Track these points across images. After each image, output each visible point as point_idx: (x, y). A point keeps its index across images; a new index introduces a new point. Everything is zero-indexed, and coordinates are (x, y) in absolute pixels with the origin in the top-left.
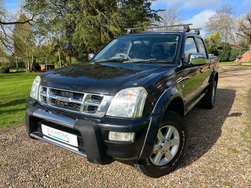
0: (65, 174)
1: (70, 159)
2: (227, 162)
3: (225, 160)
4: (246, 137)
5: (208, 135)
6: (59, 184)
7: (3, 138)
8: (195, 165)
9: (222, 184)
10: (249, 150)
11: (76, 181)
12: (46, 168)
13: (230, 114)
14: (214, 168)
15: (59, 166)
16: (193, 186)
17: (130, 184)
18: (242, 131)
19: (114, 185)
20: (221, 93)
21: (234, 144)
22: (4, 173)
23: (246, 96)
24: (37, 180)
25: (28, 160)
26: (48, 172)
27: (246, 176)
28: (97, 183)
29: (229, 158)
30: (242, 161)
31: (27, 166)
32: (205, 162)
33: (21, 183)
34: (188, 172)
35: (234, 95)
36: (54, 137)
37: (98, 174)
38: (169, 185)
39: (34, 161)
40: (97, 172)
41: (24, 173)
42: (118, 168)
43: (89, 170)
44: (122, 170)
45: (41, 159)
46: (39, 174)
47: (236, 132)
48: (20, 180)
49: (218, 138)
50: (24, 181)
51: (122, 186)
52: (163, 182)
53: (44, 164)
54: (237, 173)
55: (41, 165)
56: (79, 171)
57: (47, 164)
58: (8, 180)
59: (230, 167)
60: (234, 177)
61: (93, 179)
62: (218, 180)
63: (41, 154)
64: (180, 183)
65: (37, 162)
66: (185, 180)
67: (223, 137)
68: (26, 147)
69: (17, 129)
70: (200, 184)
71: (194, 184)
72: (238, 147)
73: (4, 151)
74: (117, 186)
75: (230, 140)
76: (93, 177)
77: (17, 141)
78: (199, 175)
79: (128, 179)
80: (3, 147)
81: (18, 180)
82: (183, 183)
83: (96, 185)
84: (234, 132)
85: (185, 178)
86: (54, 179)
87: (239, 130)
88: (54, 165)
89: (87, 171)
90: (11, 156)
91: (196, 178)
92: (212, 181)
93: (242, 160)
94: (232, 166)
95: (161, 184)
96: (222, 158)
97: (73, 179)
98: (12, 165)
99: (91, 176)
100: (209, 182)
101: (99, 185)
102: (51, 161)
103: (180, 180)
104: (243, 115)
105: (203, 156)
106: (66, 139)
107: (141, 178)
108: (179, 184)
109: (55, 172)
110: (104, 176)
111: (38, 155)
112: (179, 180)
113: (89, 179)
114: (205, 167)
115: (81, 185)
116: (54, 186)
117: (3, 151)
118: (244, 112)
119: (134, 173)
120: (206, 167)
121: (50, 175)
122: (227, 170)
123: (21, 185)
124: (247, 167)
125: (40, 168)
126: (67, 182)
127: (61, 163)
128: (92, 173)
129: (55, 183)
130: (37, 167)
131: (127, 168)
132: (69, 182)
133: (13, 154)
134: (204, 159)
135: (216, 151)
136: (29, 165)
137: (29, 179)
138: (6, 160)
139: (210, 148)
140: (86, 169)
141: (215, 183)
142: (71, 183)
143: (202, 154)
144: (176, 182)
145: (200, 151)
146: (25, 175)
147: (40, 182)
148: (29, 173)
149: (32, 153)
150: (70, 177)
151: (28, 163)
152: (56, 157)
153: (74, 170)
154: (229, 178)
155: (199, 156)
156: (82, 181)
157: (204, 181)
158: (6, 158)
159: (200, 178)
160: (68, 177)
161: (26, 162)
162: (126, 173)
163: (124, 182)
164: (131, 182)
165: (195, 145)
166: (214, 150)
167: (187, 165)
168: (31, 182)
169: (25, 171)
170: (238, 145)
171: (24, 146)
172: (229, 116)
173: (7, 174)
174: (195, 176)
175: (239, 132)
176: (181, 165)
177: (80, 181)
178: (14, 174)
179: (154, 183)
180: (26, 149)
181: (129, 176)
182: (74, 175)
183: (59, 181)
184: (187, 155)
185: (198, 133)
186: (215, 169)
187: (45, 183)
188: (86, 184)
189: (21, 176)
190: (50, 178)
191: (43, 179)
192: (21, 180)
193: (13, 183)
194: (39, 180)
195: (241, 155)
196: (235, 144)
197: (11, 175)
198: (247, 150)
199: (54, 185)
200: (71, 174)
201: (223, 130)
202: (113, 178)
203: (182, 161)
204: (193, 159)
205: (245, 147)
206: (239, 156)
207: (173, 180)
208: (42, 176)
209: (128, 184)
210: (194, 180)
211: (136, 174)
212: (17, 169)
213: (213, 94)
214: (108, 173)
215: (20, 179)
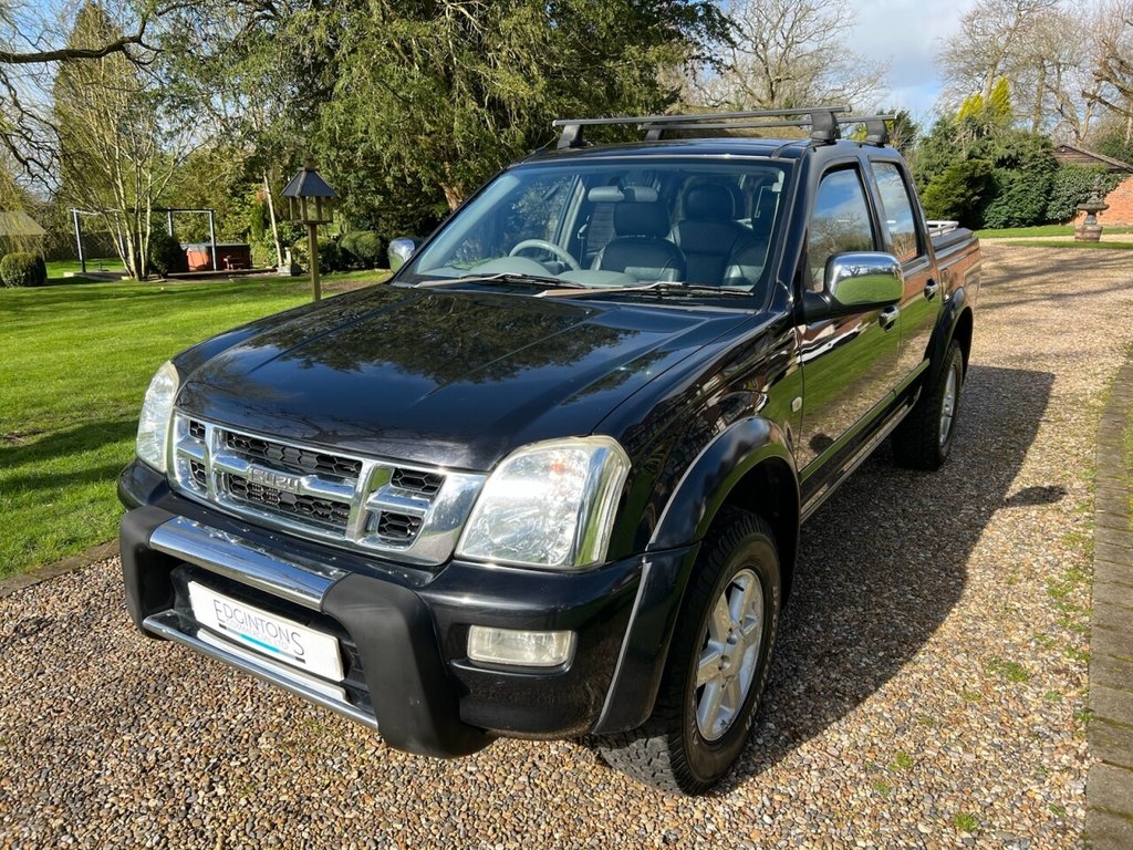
0: (293, 782)
1: (314, 714)
2: (976, 725)
3: (969, 712)
4: (1071, 608)
5: (910, 596)
6: (267, 825)
7: (27, 615)
8: (839, 736)
9: (940, 821)
10: (1074, 669)
11: (337, 813)
12: (212, 753)
13: (1009, 495)
14: (917, 751)
15: (269, 746)
16: (819, 831)
17: (562, 823)
18: (1056, 577)
19: (494, 830)
20: (991, 391)
21: (1016, 639)
22: (40, 777)
23: (1100, 403)
24: (177, 808)
25: (136, 717)
26: (222, 773)
27: (1047, 790)
28: (424, 821)
29: (987, 703)
30: (1039, 719)
31: (136, 745)
32: (882, 723)
33: (112, 822)
34: (806, 769)
35: (1045, 396)
36: (244, 636)
37: (431, 778)
38: (721, 825)
39: (165, 723)
40: (425, 773)
41: (121, 777)
42: (516, 754)
43: (395, 764)
44: (530, 760)
45: (194, 712)
46: (186, 781)
47: (1031, 583)
48: (107, 806)
49: (949, 611)
50: (121, 812)
51: (527, 831)
52: (698, 815)
53: (207, 738)
54: (1009, 772)
55: (194, 741)
56: (353, 766)
57: (219, 736)
58: (57, 806)
59: (984, 748)
60: (997, 794)
61: (410, 803)
62: (928, 803)
63: (192, 688)
64: (767, 819)
65: (175, 725)
66: (788, 806)
67: (972, 607)
68: (128, 656)
69: (87, 572)
70: (852, 823)
71: (827, 821)
72: (1028, 655)
73: (35, 675)
74: (508, 833)
75: (999, 619)
76: (409, 791)
77: (89, 627)
78: (849, 783)
79: (555, 800)
80: (30, 659)
81: (99, 809)
82: (780, 817)
83: (420, 830)
84: (1020, 581)
85: (793, 794)
86: (249, 802)
87: (1046, 573)
88: (247, 741)
89: (386, 768)
90: (65, 699)
91: (838, 794)
92: (904, 809)
93: (1040, 712)
94: (993, 744)
95: (691, 821)
96: (955, 705)
97: (324, 803)
98: (72, 739)
99: (401, 790)
100: (887, 816)
101: (432, 828)
102: (234, 722)
103: (767, 803)
104: (1067, 502)
105: (876, 695)
106: (292, 649)
107: (608, 797)
108: (764, 823)
109: (253, 773)
110: (453, 790)
111: (179, 695)
112: (764, 805)
113: (392, 802)
114: (880, 745)
115: (358, 827)
116: (245, 834)
117: (31, 676)
118: (1076, 485)
119: (581, 776)
120: (884, 749)
121: (231, 783)
122: (970, 758)
123: (112, 832)
124: (1057, 748)
125: (189, 756)
126: (303, 819)
127: (276, 731)
128: (407, 777)
129: (251, 820)
130: (178, 747)
131: (553, 752)
132: (310, 817)
133: (72, 689)
134: (879, 710)
135: (936, 673)
136: (142, 738)
137: (144, 803)
138: (45, 718)
139: (909, 660)
140: (382, 758)
141: (912, 820)
142: (315, 822)
143: (873, 688)
144: (752, 816)
145: (863, 673)
146: (126, 787)
147: (189, 816)
148: (143, 775)
149: (153, 685)
150: (315, 795)
151: (138, 732)
152: (255, 706)
153: (329, 762)
154: (976, 795)
155: (860, 696)
156: (362, 811)
157: (868, 811)
158: (45, 707)
159: (855, 796)
160: (306, 793)
161: (129, 727)
162: (548, 773)
163: (535, 817)
164: (567, 813)
165: (850, 646)
166: (928, 667)
167: (804, 737)
168: (153, 818)
169: (128, 769)
170: (1033, 644)
171: (120, 653)
172: (1011, 502)
173: (50, 779)
174: (833, 788)
175: (1041, 585)
176: (778, 737)
177: (355, 813)
178: (80, 778)
179: (661, 817)
180: (129, 666)
181: (558, 786)
182: (328, 785)
183: (269, 811)
184: (810, 690)
185: (865, 588)
186: (919, 756)
187: (208, 819)
188: (380, 822)
189: (110, 792)
190: (229, 797)
191: (200, 801)
192: (111, 808)
193: (78, 822)
194: (183, 808)
195: (1038, 689)
196: (1020, 640)
197: (67, 785)
198: (1066, 670)
199: (248, 830)
200: (318, 779)
201: (975, 572)
202: (491, 799)
203: (785, 719)
204: (833, 709)
205: (1059, 654)
206: (1028, 696)
207: (740, 803)
208: (196, 791)
209: (552, 823)
210: (828, 806)
211: (590, 777)
212: (94, 758)
213: (947, 406)
214: (471, 773)
215: (106, 802)
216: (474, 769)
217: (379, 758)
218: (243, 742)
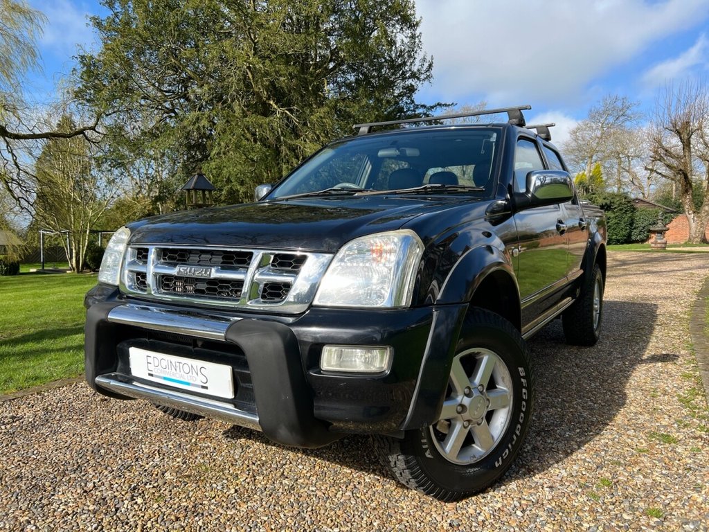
0: (190, 496)
1: (202, 461)
2: (649, 464)
3: (642, 458)
4: (696, 408)
5: (590, 403)
6: (173, 517)
7: (5, 414)
8: (558, 471)
9: (637, 513)
10: (705, 437)
11: (221, 511)
12: (133, 482)
13: (645, 357)
14: (613, 478)
15: (172, 478)
16: (556, 519)
17: (378, 517)
18: (681, 394)
19: (332, 521)
20: (618, 311)
21: (664, 423)
22: (12, 496)
23: (686, 316)
24: (109, 510)
25: (79, 466)
26: (140, 492)
27: (704, 496)
28: (282, 516)
29: (653, 454)
30: (690, 461)
31: (79, 479)
32: (586, 464)
33: (63, 518)
34: (540, 487)
35: (654, 316)
36: (165, 378)
37: (285, 493)
38: (488, 517)
39: (99, 468)
40: (281, 490)
41: (69, 495)
42: (342, 481)
43: (259, 486)
44: (352, 484)
45: (120, 462)
46: (115, 496)
47: (666, 397)
48: (59, 510)
49: (618, 410)
50: (70, 512)
51: (354, 521)
52: (471, 511)
53: (129, 474)
54: (677, 487)
55: (120, 476)
56: (231, 487)
57: (137, 473)
58: (25, 511)
59: (657, 476)
60: (671, 498)
61: (272, 506)
62: (627, 504)
63: (118, 451)
64: (519, 513)
65: (106, 469)
66: (532, 506)
67: (632, 408)
68: (74, 435)
69: (46, 394)
70: (578, 515)
71: (560, 514)
72: (674, 430)
73: (10, 445)
74: (342, 522)
75: (650, 414)
76: (271, 500)
77: (47, 420)
78: (571, 494)
79: (372, 505)
80: (7, 437)
81: (54, 512)
82: (528, 512)
83: (280, 521)
84: (660, 396)
85: (534, 501)
86: (159, 506)
87: (675, 392)
88: (157, 475)
89: (253, 488)
90: (30, 457)
91: (565, 500)
92: (611, 507)
93: (690, 458)
94: (662, 474)
95: (467, 515)
96: (633, 455)
97: (212, 507)
98: (34, 477)
99: (265, 499)
100: (600, 510)
101: (288, 519)
102: (147, 466)
103: (518, 505)
104: (680, 361)
105: (580, 451)
106: (199, 380)
107: (408, 503)
108: (517, 516)
109: (162, 491)
110: (301, 499)
111: (108, 454)
112: (515, 506)
113: (260, 506)
114: (588, 475)
115: (237, 519)
116: (157, 523)
117: (7, 445)
118: (683, 352)
119: (388, 493)
120: (591, 476)
121: (147, 497)
122: (649, 481)
123: (64, 523)
124: (705, 475)
125: (117, 483)
126: (198, 514)
127: (177, 470)
128: (268, 493)
129: (161, 516)
130: (109, 479)
131: (367, 480)
132: (203, 514)
133: (35, 452)
134: (583, 458)
135: (616, 440)
136: (84, 476)
137: (86, 508)
138: (16, 467)
139: (598, 434)
140: (251, 483)
141: (617, 512)
142: (207, 516)
143: (576, 447)
144: (508, 512)
145: (570, 439)
146: (73, 500)
147: (118, 514)
148: (85, 494)
149: (90, 449)
150: (206, 502)
151: (81, 473)
152: (161, 458)
153: (214, 485)
154: (658, 500)
155: (569, 451)
156: (239, 511)
157: (587, 508)
158: (16, 460)
159: (577, 501)
160: (198, 501)
161: (75, 471)
162: (365, 491)
163: (359, 514)
164: (381, 512)
165: (556, 426)
166: (610, 437)
167: (536, 471)
168: (92, 516)
169: (74, 491)
170: (676, 425)
171: (68, 434)
172: (642, 361)
173: (19, 497)
174: (561, 496)
175: (673, 397)
176: (518, 472)
177: (234, 511)
178: (41, 496)
179: (446, 513)
180: (74, 440)
181: (373, 498)
182: (214, 497)
183: (174, 511)
184: (534, 449)
185: (560, 400)
186: (615, 480)
187: (131, 515)
188: (252, 517)
189: (62, 503)
190: (146, 504)
191: (125, 506)
192: (62, 511)
193: (39, 518)
194: (114, 510)
195: (685, 447)
196: (667, 424)
197: (31, 500)
198: (701, 437)
199: (159, 521)
200: (207, 494)
201: (630, 393)
202: (328, 504)
203: (521, 463)
204: (552, 457)
205: (693, 430)
206: (680, 450)
207: (499, 505)
208: (123, 501)
209: (371, 517)
210: (559, 506)
211: (394, 493)
212: (50, 486)
213: (596, 304)
214: (312, 491)
215: (58, 508)
216: (314, 489)
217: (248, 483)
218: (154, 475)
